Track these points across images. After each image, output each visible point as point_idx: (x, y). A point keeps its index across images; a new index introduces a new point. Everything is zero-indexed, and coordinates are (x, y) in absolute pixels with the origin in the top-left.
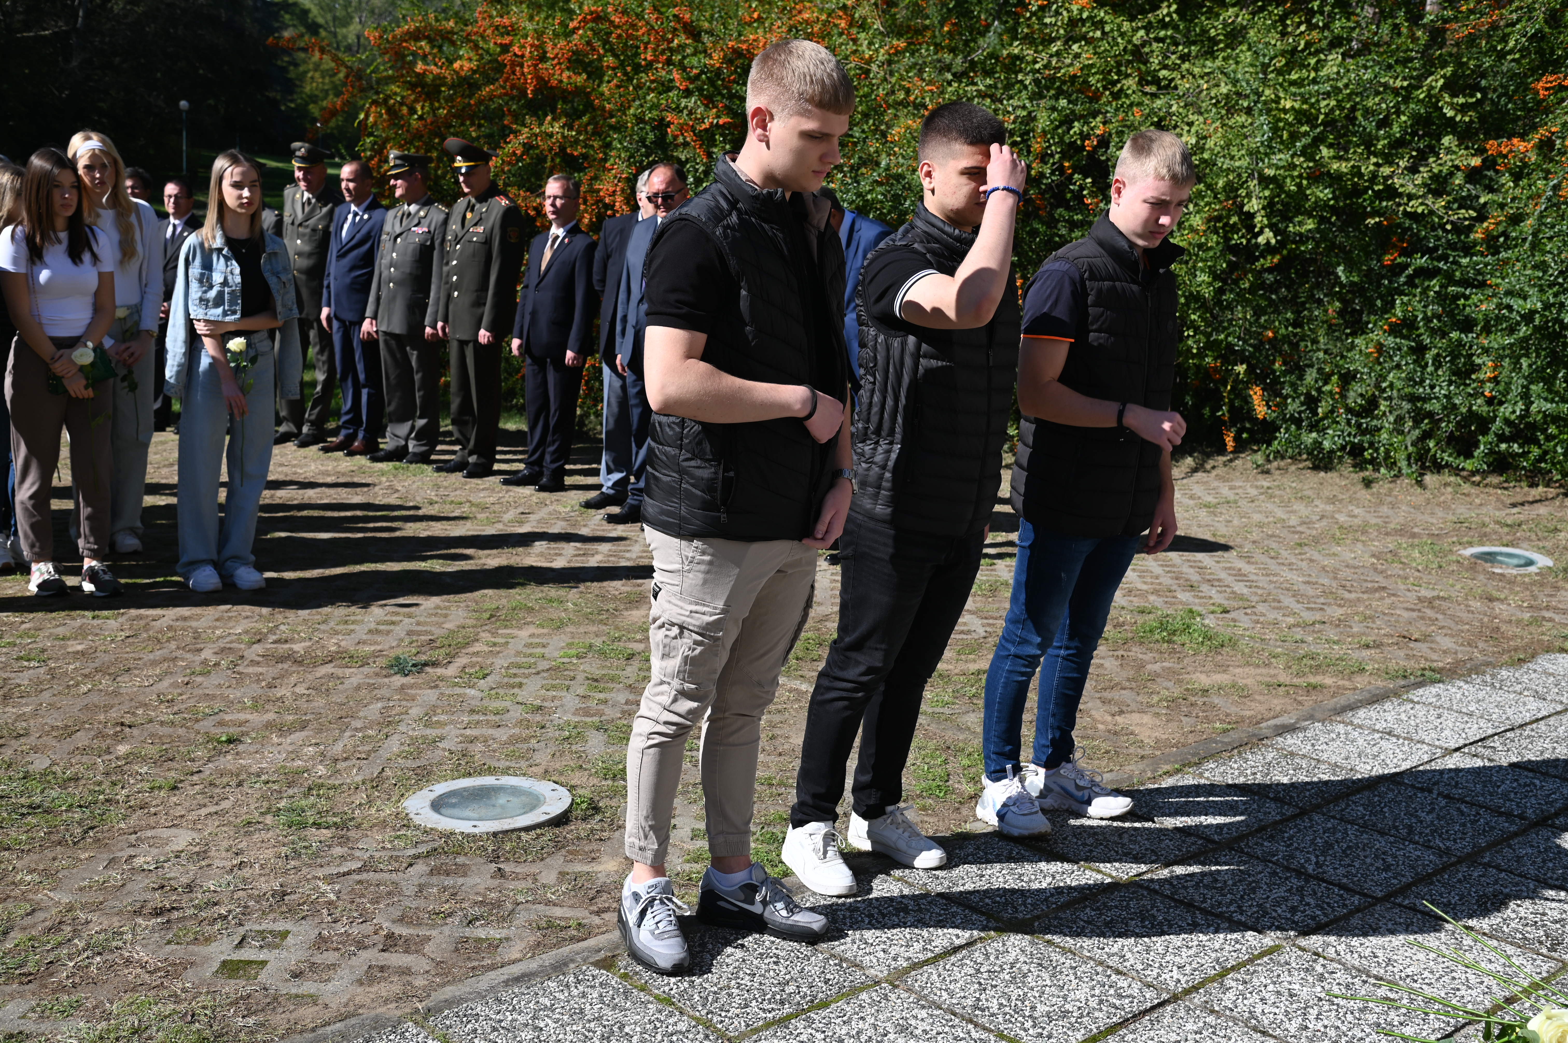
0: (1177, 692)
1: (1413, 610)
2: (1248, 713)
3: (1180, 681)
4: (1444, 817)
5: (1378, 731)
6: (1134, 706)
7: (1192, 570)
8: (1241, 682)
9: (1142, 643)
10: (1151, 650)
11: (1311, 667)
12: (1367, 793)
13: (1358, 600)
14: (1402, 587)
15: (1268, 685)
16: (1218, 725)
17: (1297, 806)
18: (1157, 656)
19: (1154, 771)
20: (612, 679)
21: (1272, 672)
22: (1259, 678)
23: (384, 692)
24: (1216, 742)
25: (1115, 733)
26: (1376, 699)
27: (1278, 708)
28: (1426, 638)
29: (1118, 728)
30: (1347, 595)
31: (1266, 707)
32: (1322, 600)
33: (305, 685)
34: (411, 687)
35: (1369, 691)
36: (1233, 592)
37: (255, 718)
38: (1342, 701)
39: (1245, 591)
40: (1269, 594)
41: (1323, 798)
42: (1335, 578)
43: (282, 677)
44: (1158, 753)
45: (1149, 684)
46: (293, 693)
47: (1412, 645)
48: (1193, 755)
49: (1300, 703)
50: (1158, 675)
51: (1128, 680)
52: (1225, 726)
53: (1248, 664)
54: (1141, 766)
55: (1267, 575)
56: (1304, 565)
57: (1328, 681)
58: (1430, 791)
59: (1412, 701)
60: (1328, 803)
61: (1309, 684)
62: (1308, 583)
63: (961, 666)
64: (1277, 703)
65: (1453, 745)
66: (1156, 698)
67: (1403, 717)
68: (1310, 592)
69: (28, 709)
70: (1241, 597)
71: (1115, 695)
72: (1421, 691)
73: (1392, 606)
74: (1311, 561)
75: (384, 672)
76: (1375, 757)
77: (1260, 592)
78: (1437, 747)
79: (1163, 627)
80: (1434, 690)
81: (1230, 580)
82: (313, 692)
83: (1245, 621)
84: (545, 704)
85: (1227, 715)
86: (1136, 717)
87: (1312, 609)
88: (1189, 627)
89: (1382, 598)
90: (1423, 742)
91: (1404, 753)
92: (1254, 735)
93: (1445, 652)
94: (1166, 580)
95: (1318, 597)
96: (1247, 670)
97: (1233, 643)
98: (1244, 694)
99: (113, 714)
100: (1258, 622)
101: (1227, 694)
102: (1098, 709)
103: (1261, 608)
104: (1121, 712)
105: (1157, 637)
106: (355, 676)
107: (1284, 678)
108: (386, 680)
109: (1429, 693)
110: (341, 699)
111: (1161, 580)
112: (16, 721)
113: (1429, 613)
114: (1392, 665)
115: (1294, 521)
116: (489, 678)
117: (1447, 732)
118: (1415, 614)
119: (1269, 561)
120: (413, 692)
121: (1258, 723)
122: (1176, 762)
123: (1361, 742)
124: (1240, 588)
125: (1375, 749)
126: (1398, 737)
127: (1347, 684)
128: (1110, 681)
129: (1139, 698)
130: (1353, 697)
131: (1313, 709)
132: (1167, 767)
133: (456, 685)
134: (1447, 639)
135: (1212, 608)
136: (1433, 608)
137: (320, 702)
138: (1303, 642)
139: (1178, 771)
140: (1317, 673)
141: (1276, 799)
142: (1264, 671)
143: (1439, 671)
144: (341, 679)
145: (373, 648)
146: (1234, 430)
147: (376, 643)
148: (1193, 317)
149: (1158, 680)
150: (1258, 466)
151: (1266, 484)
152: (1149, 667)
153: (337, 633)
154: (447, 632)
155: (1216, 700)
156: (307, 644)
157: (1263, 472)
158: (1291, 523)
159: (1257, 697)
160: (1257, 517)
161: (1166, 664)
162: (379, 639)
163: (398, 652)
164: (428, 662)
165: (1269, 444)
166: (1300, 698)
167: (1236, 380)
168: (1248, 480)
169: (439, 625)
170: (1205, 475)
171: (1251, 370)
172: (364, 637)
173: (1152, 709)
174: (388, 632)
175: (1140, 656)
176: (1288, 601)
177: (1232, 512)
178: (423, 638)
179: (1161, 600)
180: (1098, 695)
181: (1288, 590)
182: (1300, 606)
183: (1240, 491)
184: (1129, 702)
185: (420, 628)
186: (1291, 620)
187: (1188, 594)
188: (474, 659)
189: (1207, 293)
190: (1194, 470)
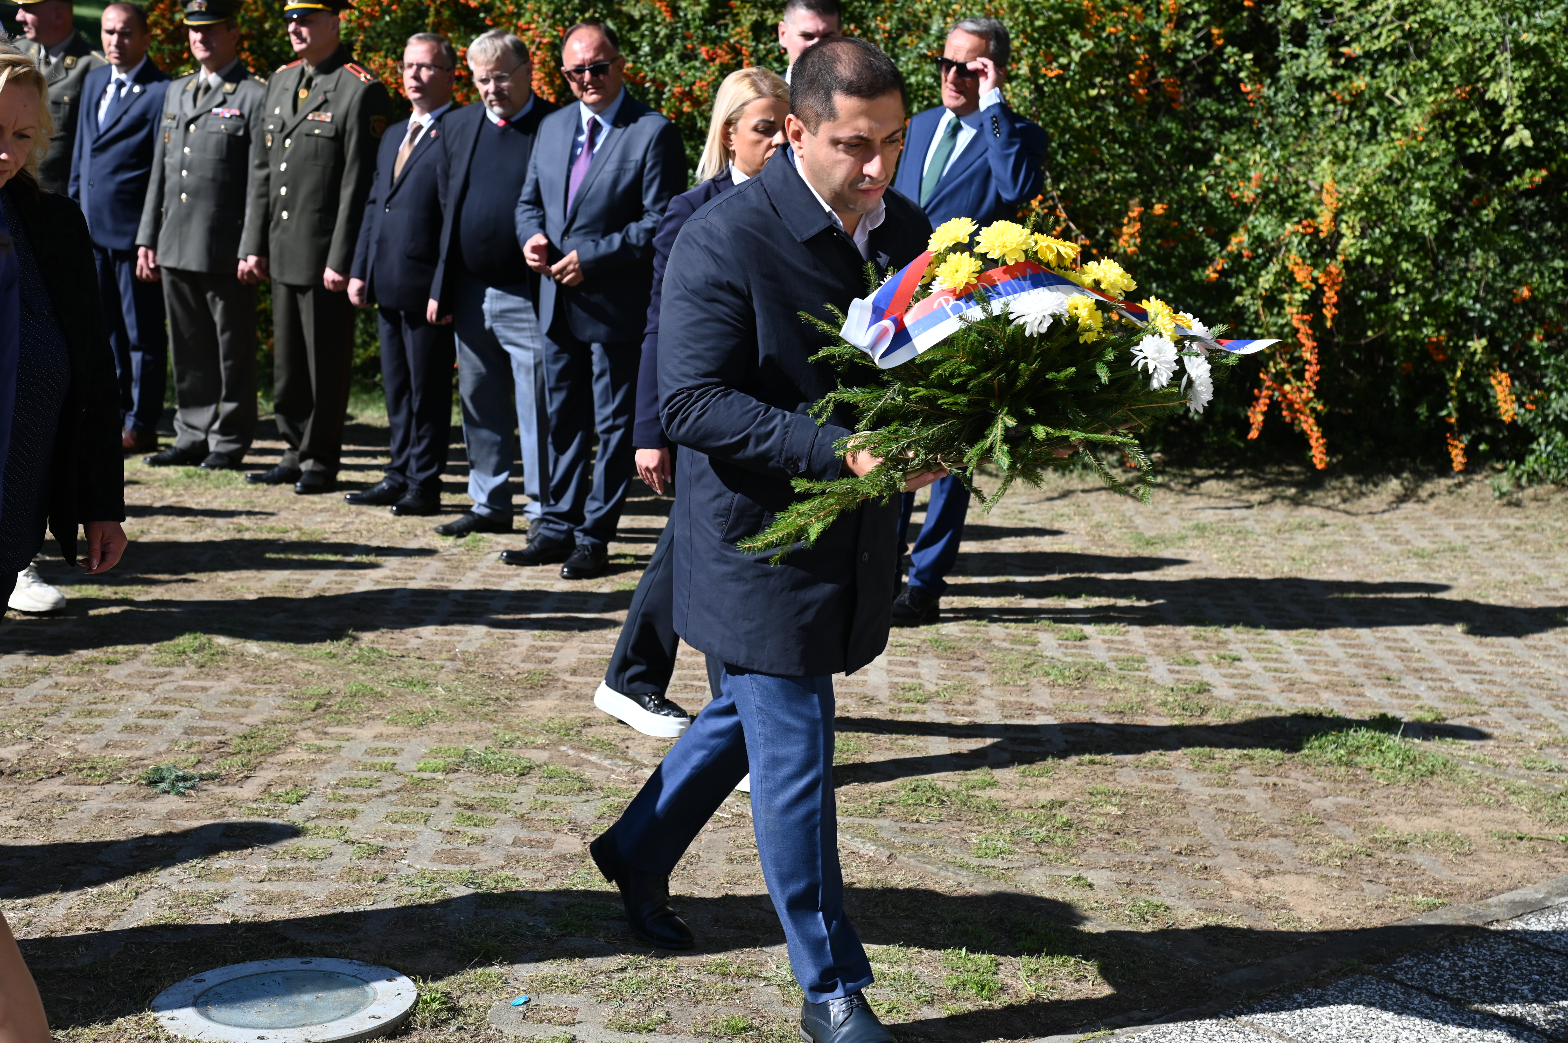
0: (1357, 842)
2: (1469, 881)
3: (1363, 827)
6: (1289, 864)
7: (1390, 654)
8: (1459, 831)
9: (1306, 765)
10: (1320, 777)
15: (1503, 838)
16: (1419, 898)
18: (1329, 786)
19: (1317, 968)
20: (495, 806)
21: (1510, 816)
22: (1489, 826)
23: (140, 823)
25: (1259, 906)
27: (1518, 875)
29: (1263, 898)
31: (1499, 871)
33: (14, 813)
34: (182, 816)
36: (1454, 690)
39: (1473, 688)
40: (1511, 694)
45: (1314, 830)
49: (1554, 867)
50: (1329, 816)
51: (1282, 822)
52: (1432, 900)
53: (1472, 803)
54: (1297, 959)
55: (1509, 664)
63: (1027, 795)
64: (1516, 867)
66: (1324, 852)
70: (1465, 698)
71: (1260, 845)
77: (1496, 690)
81: (1449, 670)
82: (25, 825)
84: (389, 844)
85: (1436, 882)
86: (1291, 881)
92: (1478, 916)
94: (1350, 669)
96: (1470, 812)
97: (1449, 768)
98: (1463, 850)
101: (1436, 850)
102: (1232, 867)
104: (1269, 873)
105: (1330, 756)
107: (1528, 827)
108: (143, 805)
111: (1342, 668)
116: (306, 803)
121: (1484, 897)
124: (1465, 683)
128: (1254, 822)
129: (1298, 852)
133: (252, 812)
135: (1418, 713)
138: (1561, 770)
142: (1497, 814)
145: (128, 754)
146: (1466, 439)
147: (134, 746)
148: (1405, 265)
149: (1329, 824)
150: (1502, 495)
151: (1513, 522)
152: (1316, 803)
153: (73, 730)
154: (246, 730)
155: (1419, 858)
156: (25, 747)
157: (1510, 504)
158: (1551, 584)
159: (1484, 856)
160: (1497, 573)
161: (1342, 799)
162: (140, 739)
163: (165, 762)
164: (212, 777)
165: (1520, 461)
166: (1554, 860)
167: (1470, 363)
168: (1485, 516)
169: (236, 718)
170: (1417, 506)
171: (1493, 347)
172: (117, 737)
173: (1317, 869)
174: (155, 730)
175: (1303, 786)
176: (1541, 706)
177: (1458, 565)
178: (208, 738)
179: (1339, 698)
180: (1234, 845)
181: (1541, 688)
182: (1559, 713)
183: (1472, 533)
184: (1282, 857)
185: (205, 723)
186: (1543, 736)
187: (1381, 691)
188: (286, 773)
189: (1427, 229)
190: (1401, 499)
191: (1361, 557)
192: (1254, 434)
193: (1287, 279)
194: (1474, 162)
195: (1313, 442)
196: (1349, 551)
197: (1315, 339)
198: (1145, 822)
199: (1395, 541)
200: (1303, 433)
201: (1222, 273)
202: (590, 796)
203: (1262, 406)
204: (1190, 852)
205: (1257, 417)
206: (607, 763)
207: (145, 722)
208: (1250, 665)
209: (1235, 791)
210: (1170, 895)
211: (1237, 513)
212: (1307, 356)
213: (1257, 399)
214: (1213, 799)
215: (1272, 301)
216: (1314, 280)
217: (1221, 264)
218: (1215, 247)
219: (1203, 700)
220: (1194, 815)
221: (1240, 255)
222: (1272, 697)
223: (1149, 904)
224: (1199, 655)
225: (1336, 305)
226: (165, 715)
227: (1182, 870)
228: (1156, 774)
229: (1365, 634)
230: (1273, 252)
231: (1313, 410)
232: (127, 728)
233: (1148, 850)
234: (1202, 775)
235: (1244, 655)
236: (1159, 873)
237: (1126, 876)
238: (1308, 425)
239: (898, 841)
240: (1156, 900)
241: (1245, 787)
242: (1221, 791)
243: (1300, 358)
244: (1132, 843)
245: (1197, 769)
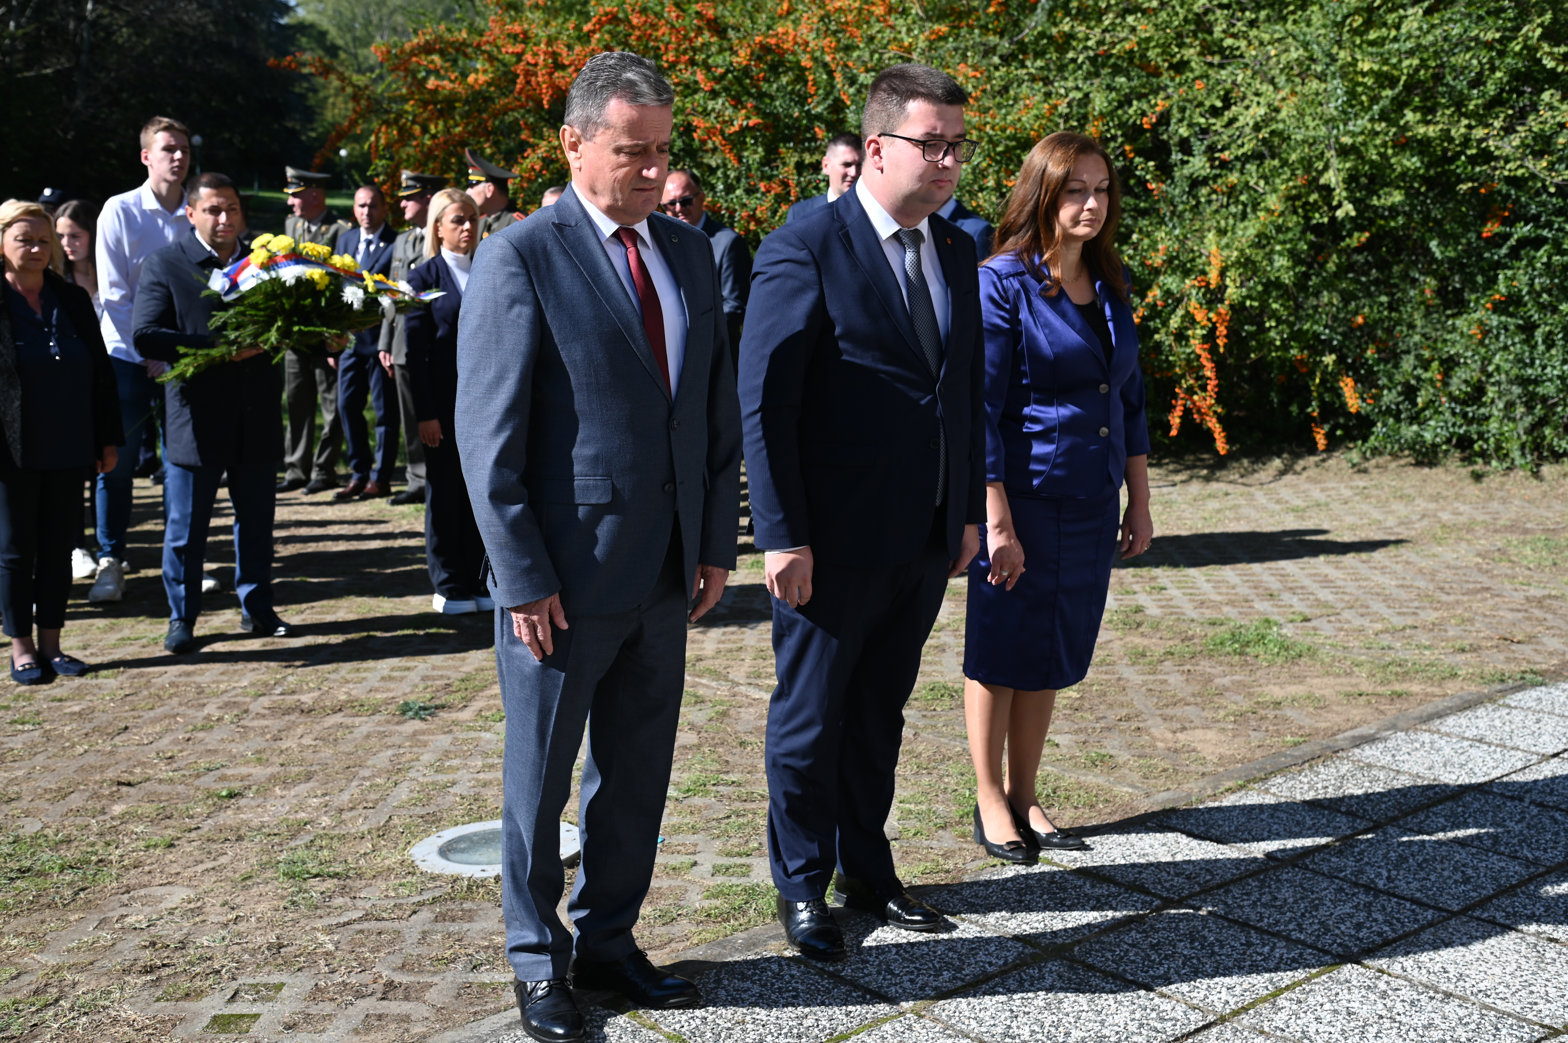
0: (1246, 705)
1: (1519, 611)
2: (1323, 725)
3: (1250, 695)
4: (1535, 826)
5: (1468, 739)
6: (1197, 722)
7: (1273, 579)
8: (1318, 693)
9: (1211, 657)
10: (1221, 663)
11: (1397, 674)
12: (1449, 804)
13: (1457, 602)
14: (1508, 586)
15: (1348, 695)
16: (1289, 738)
17: (1371, 819)
18: (1227, 669)
19: (1215, 788)
21: (1354, 681)
22: (1338, 688)
23: (396, 740)
24: (1286, 756)
25: (1176, 751)
26: (1468, 705)
27: (1357, 719)
28: (1531, 639)
29: (1179, 746)
30: (1444, 598)
31: (1344, 717)
32: (1416, 604)
33: (312, 736)
34: (423, 733)
35: (1461, 698)
36: (1317, 600)
37: (259, 772)
38: (1429, 708)
39: (1331, 597)
40: (1357, 600)
41: (1400, 810)
42: (1432, 580)
43: (288, 729)
44: (1221, 769)
45: (1216, 699)
46: (299, 745)
47: (1514, 647)
48: (1259, 770)
49: (1382, 712)
50: (1227, 689)
51: (1194, 695)
52: (1297, 739)
53: (1328, 674)
54: (1201, 783)
55: (1356, 580)
56: (1399, 568)
57: (1415, 688)
58: (1521, 800)
59: (1509, 706)
60: (1406, 815)
61: (1394, 693)
62: (1402, 586)
64: (1356, 714)
65: (1551, 750)
66: (1222, 713)
67: (1498, 723)
68: (1403, 595)
69: (20, 773)
70: (1325, 605)
71: (1178, 711)
72: (1519, 695)
73: (1495, 607)
74: (1408, 563)
75: (396, 719)
76: (1462, 766)
77: (1347, 598)
78: (1533, 753)
79: (1234, 638)
80: (1534, 693)
81: (1314, 587)
82: (320, 743)
83: (1326, 629)
85: (1301, 728)
86: (1199, 734)
87: (1404, 614)
88: (1263, 637)
89: (1485, 599)
90: (1518, 749)
91: (1495, 760)
92: (1328, 747)
93: (1551, 654)
94: (1244, 590)
95: (1412, 601)
96: (1326, 680)
97: (1312, 652)
98: (1321, 705)
99: (110, 774)
100: (1341, 629)
101: (1301, 707)
102: (1158, 726)
103: (1346, 615)
104: (1184, 729)
105: (1229, 649)
106: (365, 725)
107: (1366, 686)
108: (398, 727)
109: (1528, 697)
110: (350, 748)
111: (1238, 590)
112: (7, 785)
113: (1537, 613)
114: (1488, 669)
115: (1391, 521)
117: (1546, 738)
118: (1520, 615)
119: (1360, 565)
120: (425, 738)
121: (1334, 734)
122: (1240, 778)
123: (1447, 750)
124: (1325, 595)
125: (1463, 758)
126: (1489, 744)
127: (1437, 690)
128: (1174, 696)
129: (1205, 714)
130: (1441, 704)
131: (1397, 718)
132: (1229, 784)
133: (471, 729)
134: (1555, 640)
135: (1291, 617)
136: (1542, 607)
137: (327, 752)
138: (1390, 648)
139: (1241, 787)
140: (1404, 681)
141: (1348, 813)
142: (1344, 680)
143: (1542, 673)
144: (350, 728)
145: (385, 695)
146: (1326, 427)
147: (389, 690)
148: (1275, 306)
149: (1227, 694)
150: (1354, 465)
151: (1362, 484)
152: (1218, 681)
153: (347, 682)
154: (464, 676)
155: (1289, 713)
156: (316, 694)
157: (1359, 471)
158: (1388, 524)
159: (1335, 708)
160: (1349, 520)
161: (1237, 678)
162: (392, 685)
163: (411, 698)
164: (443, 707)
165: (1365, 440)
166: (1382, 708)
167: (1324, 372)
168: (1342, 480)
169: (456, 668)
170: (1294, 477)
171: (1341, 360)
172: (377, 685)
173: (1218, 725)
174: (402, 679)
175: (1209, 670)
176: (1378, 606)
177: (1322, 515)
178: (438, 683)
179: (1236, 610)
180: (1159, 712)
181: (1378, 594)
182: (1390, 611)
183: (1333, 493)
184: (1193, 718)
185: (435, 673)
186: (1379, 626)
187: (1266, 604)
188: (492, 702)
189: (1287, 278)
190: (1282, 473)
191: (1253, 514)
192: (1174, 433)
193: (1190, 320)
194: (1318, 229)
195: (1216, 436)
196: (1245, 511)
197: (1212, 361)
198: (1096, 701)
199: (1278, 502)
200: (1209, 429)
201: (1144, 318)
202: (703, 706)
203: (1178, 412)
204: (1128, 718)
205: (1175, 420)
206: (714, 684)
207: (395, 674)
208: (1173, 592)
209: (1161, 677)
210: (1113, 748)
211: (1165, 490)
212: (1208, 374)
213: (1174, 407)
214: (1145, 683)
215: (1181, 336)
216: (1209, 320)
217: (1141, 312)
218: (1137, 300)
219: (1139, 617)
220: (1131, 694)
221: (1155, 305)
222: (1188, 612)
223: (1098, 754)
224: (1136, 587)
225: (1226, 336)
226: (408, 669)
227: (1121, 731)
228: (1104, 669)
229: (1256, 567)
230: (1179, 301)
231: (1215, 412)
232: (383, 679)
233: (1098, 719)
234: (1137, 668)
235: (1169, 585)
236: (1105, 734)
237: (1082, 737)
238: (1213, 424)
239: (920, 724)
240: (1103, 752)
241: (1167, 673)
242: (1151, 677)
243: (1203, 376)
244: (1088, 715)
245: (1133, 664)
